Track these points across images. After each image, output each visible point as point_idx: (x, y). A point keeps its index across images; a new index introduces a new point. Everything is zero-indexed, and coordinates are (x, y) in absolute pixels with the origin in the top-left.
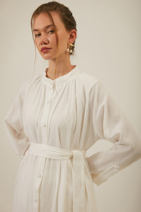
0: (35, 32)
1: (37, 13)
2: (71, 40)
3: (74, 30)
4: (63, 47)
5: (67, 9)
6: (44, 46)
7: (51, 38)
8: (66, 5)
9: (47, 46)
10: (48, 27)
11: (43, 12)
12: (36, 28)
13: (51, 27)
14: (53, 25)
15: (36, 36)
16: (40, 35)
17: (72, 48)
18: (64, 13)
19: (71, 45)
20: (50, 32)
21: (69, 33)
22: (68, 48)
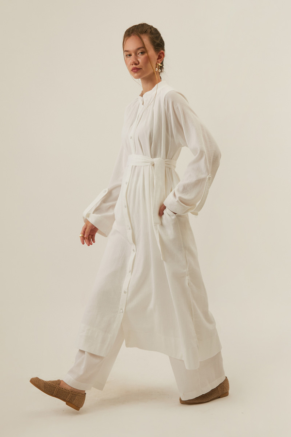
0: (125, 52)
1: (129, 34)
2: (159, 60)
3: (162, 51)
4: (153, 67)
5: (156, 30)
6: (134, 66)
7: (141, 59)
8: (155, 26)
9: (137, 66)
10: (139, 49)
11: (134, 35)
12: (127, 49)
13: (142, 49)
14: (144, 47)
15: (127, 55)
16: (130, 55)
17: (161, 68)
18: (152, 36)
19: (160, 65)
20: (140, 54)
21: (157, 54)
22: (156, 67)
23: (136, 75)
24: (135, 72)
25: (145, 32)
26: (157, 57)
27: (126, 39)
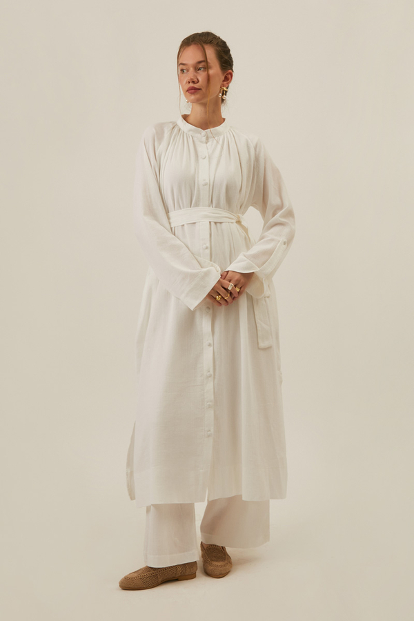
0: (181, 66)
1: (188, 42)
2: (225, 83)
3: (230, 71)
5: (224, 43)
6: (191, 85)
7: (201, 76)
9: (196, 86)
10: (200, 62)
11: (195, 44)
12: (184, 62)
13: (203, 64)
14: (205, 61)
15: (182, 70)
19: (225, 89)
21: (223, 73)
22: (220, 92)
23: (193, 97)
24: (192, 93)
25: (211, 42)
26: (223, 78)
27: (182, 50)
